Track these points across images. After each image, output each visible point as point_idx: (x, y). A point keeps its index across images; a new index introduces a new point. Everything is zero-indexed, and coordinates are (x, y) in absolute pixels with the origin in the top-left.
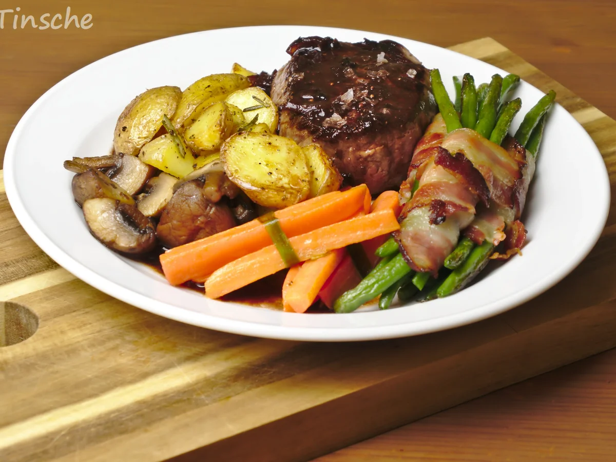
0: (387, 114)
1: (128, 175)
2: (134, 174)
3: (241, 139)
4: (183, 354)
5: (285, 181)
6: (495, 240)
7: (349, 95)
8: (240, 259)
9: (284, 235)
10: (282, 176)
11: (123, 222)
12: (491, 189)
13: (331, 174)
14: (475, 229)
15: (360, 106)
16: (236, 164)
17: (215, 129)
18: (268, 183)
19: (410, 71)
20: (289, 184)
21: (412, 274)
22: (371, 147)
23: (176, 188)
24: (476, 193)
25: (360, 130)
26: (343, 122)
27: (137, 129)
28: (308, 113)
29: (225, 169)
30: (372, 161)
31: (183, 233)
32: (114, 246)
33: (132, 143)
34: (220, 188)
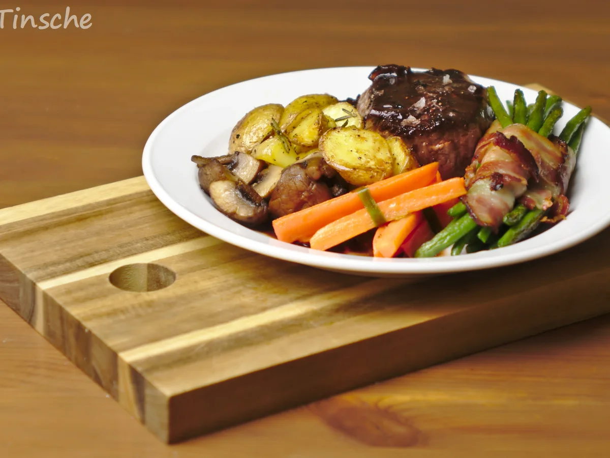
0: (453, 116)
1: (243, 169)
2: (248, 168)
3: (336, 133)
4: (293, 295)
5: (372, 164)
6: (544, 205)
7: (422, 103)
8: (338, 221)
9: (373, 201)
10: (369, 160)
11: (242, 197)
12: (540, 169)
13: (410, 159)
14: (527, 197)
15: (431, 111)
16: (331, 151)
17: (314, 127)
18: (358, 165)
19: (471, 87)
20: (375, 165)
21: (478, 228)
22: (441, 142)
23: (283, 172)
24: (527, 169)
25: (431, 128)
26: (418, 122)
27: (248, 136)
28: (389, 117)
29: (324, 155)
30: (441, 154)
31: (291, 205)
32: (235, 216)
33: (244, 147)
34: (319, 169)
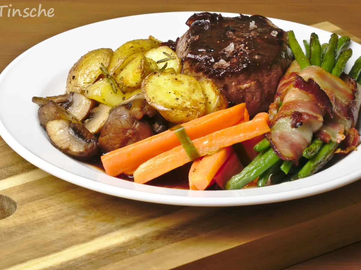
0: (258, 59)
1: (77, 107)
2: (81, 106)
3: (156, 77)
4: (119, 223)
5: (188, 104)
6: (338, 139)
7: (231, 47)
8: (158, 156)
9: (188, 138)
10: (185, 101)
11: (74, 135)
12: (334, 106)
13: (220, 98)
14: (323, 132)
15: (239, 54)
16: (152, 93)
17: (137, 71)
18: (176, 105)
19: (273, 32)
20: (191, 106)
21: (281, 162)
22: (248, 82)
23: (110, 112)
24: (323, 107)
25: (239, 70)
26: (228, 65)
27: (82, 77)
28: (203, 60)
29: (146, 96)
30: (248, 92)
31: (117, 142)
32: (69, 152)
33: (79, 87)
34: (142, 109)
